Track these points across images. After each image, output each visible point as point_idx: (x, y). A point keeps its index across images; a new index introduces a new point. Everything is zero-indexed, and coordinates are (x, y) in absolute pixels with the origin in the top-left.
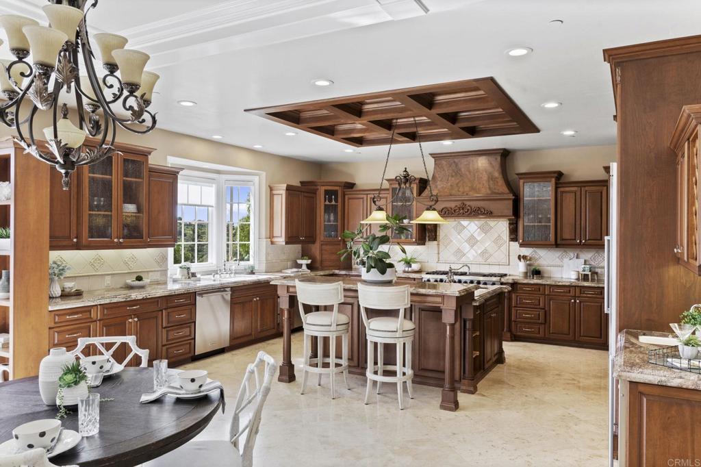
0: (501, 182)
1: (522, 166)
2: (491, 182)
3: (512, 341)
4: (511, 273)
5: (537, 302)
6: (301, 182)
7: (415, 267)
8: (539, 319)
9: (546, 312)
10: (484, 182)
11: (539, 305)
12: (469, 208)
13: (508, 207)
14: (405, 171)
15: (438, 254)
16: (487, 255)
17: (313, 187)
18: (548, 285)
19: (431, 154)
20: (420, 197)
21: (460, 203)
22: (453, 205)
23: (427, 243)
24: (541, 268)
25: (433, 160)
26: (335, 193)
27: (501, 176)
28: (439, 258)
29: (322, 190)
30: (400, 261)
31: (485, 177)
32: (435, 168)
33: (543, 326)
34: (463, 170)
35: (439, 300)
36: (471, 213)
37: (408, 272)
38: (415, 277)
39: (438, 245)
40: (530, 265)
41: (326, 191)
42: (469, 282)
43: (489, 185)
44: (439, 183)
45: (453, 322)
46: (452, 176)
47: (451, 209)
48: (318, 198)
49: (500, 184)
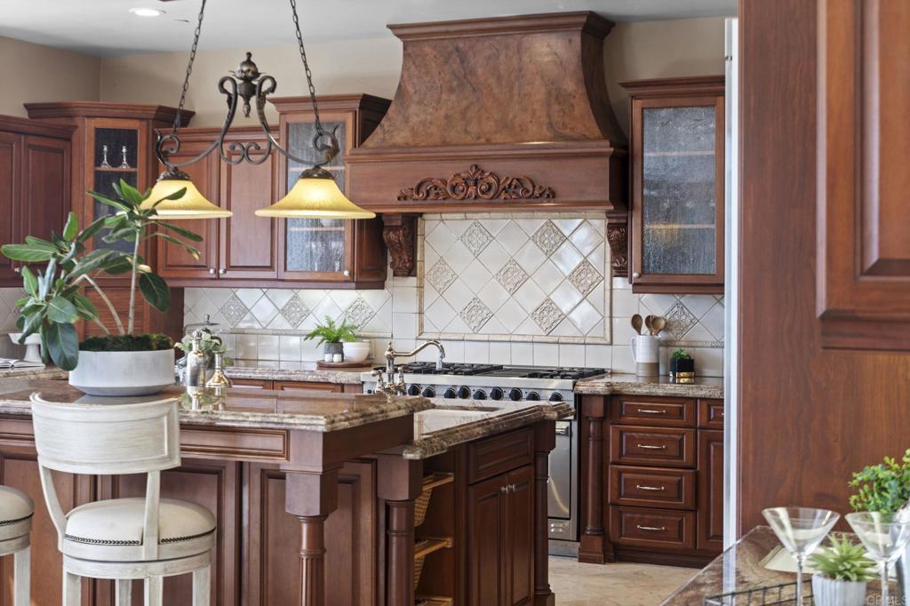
0: (582, 106)
1: (646, 62)
2: (556, 107)
3: (607, 560)
4: (616, 367)
5: (674, 449)
6: (27, 106)
7: (352, 350)
8: (679, 498)
9: (697, 475)
10: (537, 106)
11: (681, 457)
12: (492, 180)
13: (596, 178)
14: (249, 62)
15: (421, 313)
16: (554, 317)
17: (63, 121)
18: (702, 399)
19: (391, 27)
20: (362, 150)
21: (467, 164)
22: (448, 171)
23: (390, 281)
24: (695, 353)
25: (399, 43)
26: (129, 137)
27: (582, 90)
28: (421, 326)
29: (87, 129)
30: (313, 335)
31: (539, 93)
32: (405, 68)
33: (691, 515)
34: (480, 71)
35: (276, 443)
36: (497, 195)
37: (331, 367)
38: (343, 380)
39: (420, 287)
40: (667, 344)
41: (98, 131)
42: (488, 392)
43: (549, 116)
44: (413, 109)
45: (316, 512)
46: (451, 90)
47: (444, 182)
48: (75, 149)
49: (577, 112)
